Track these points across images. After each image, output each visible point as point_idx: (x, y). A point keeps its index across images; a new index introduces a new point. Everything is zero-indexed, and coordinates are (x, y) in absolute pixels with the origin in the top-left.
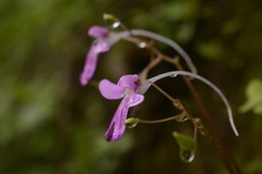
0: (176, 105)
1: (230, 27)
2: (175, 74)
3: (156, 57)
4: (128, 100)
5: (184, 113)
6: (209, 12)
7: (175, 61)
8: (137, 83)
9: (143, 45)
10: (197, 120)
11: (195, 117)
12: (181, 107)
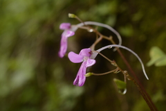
0: (113, 64)
1: (137, 17)
2: (111, 46)
3: (99, 37)
4: (86, 63)
5: (118, 68)
6: (123, 8)
7: (110, 38)
8: (90, 53)
9: (91, 30)
10: (125, 72)
11: (124, 70)
12: (116, 65)
